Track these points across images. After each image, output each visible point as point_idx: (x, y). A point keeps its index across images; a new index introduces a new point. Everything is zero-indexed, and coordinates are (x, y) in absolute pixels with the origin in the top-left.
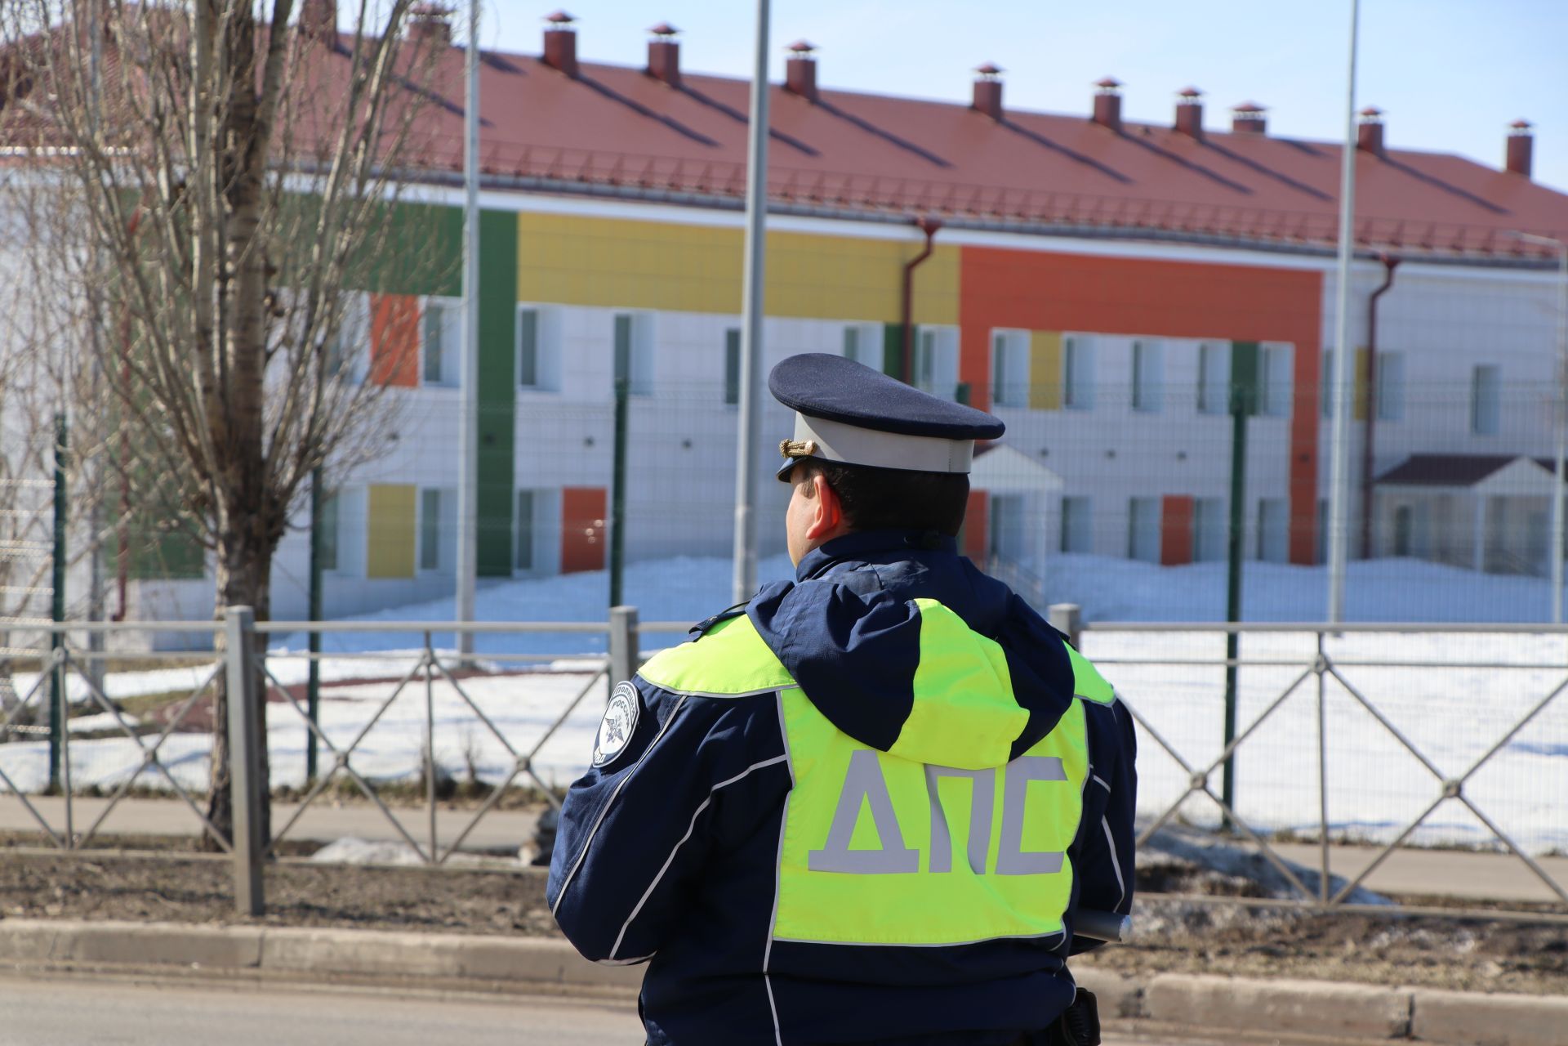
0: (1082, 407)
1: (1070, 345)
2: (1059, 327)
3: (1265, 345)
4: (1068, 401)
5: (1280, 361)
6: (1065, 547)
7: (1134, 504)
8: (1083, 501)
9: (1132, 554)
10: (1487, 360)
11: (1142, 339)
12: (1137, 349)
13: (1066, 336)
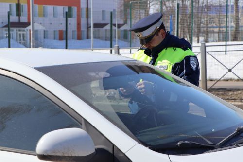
0: (46, 17)
1: (44, 7)
2: (43, 4)
3: (73, 7)
4: (44, 16)
5: (75, 9)
6: (44, 38)
7: (54, 31)
8: (47, 31)
9: (54, 39)
10: (103, 9)
11: (55, 6)
12: (54, 8)
13: (43, 5)
